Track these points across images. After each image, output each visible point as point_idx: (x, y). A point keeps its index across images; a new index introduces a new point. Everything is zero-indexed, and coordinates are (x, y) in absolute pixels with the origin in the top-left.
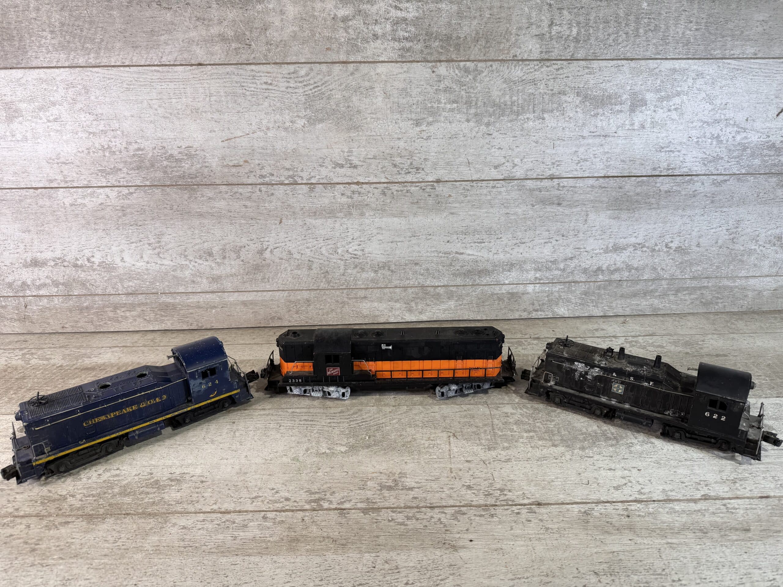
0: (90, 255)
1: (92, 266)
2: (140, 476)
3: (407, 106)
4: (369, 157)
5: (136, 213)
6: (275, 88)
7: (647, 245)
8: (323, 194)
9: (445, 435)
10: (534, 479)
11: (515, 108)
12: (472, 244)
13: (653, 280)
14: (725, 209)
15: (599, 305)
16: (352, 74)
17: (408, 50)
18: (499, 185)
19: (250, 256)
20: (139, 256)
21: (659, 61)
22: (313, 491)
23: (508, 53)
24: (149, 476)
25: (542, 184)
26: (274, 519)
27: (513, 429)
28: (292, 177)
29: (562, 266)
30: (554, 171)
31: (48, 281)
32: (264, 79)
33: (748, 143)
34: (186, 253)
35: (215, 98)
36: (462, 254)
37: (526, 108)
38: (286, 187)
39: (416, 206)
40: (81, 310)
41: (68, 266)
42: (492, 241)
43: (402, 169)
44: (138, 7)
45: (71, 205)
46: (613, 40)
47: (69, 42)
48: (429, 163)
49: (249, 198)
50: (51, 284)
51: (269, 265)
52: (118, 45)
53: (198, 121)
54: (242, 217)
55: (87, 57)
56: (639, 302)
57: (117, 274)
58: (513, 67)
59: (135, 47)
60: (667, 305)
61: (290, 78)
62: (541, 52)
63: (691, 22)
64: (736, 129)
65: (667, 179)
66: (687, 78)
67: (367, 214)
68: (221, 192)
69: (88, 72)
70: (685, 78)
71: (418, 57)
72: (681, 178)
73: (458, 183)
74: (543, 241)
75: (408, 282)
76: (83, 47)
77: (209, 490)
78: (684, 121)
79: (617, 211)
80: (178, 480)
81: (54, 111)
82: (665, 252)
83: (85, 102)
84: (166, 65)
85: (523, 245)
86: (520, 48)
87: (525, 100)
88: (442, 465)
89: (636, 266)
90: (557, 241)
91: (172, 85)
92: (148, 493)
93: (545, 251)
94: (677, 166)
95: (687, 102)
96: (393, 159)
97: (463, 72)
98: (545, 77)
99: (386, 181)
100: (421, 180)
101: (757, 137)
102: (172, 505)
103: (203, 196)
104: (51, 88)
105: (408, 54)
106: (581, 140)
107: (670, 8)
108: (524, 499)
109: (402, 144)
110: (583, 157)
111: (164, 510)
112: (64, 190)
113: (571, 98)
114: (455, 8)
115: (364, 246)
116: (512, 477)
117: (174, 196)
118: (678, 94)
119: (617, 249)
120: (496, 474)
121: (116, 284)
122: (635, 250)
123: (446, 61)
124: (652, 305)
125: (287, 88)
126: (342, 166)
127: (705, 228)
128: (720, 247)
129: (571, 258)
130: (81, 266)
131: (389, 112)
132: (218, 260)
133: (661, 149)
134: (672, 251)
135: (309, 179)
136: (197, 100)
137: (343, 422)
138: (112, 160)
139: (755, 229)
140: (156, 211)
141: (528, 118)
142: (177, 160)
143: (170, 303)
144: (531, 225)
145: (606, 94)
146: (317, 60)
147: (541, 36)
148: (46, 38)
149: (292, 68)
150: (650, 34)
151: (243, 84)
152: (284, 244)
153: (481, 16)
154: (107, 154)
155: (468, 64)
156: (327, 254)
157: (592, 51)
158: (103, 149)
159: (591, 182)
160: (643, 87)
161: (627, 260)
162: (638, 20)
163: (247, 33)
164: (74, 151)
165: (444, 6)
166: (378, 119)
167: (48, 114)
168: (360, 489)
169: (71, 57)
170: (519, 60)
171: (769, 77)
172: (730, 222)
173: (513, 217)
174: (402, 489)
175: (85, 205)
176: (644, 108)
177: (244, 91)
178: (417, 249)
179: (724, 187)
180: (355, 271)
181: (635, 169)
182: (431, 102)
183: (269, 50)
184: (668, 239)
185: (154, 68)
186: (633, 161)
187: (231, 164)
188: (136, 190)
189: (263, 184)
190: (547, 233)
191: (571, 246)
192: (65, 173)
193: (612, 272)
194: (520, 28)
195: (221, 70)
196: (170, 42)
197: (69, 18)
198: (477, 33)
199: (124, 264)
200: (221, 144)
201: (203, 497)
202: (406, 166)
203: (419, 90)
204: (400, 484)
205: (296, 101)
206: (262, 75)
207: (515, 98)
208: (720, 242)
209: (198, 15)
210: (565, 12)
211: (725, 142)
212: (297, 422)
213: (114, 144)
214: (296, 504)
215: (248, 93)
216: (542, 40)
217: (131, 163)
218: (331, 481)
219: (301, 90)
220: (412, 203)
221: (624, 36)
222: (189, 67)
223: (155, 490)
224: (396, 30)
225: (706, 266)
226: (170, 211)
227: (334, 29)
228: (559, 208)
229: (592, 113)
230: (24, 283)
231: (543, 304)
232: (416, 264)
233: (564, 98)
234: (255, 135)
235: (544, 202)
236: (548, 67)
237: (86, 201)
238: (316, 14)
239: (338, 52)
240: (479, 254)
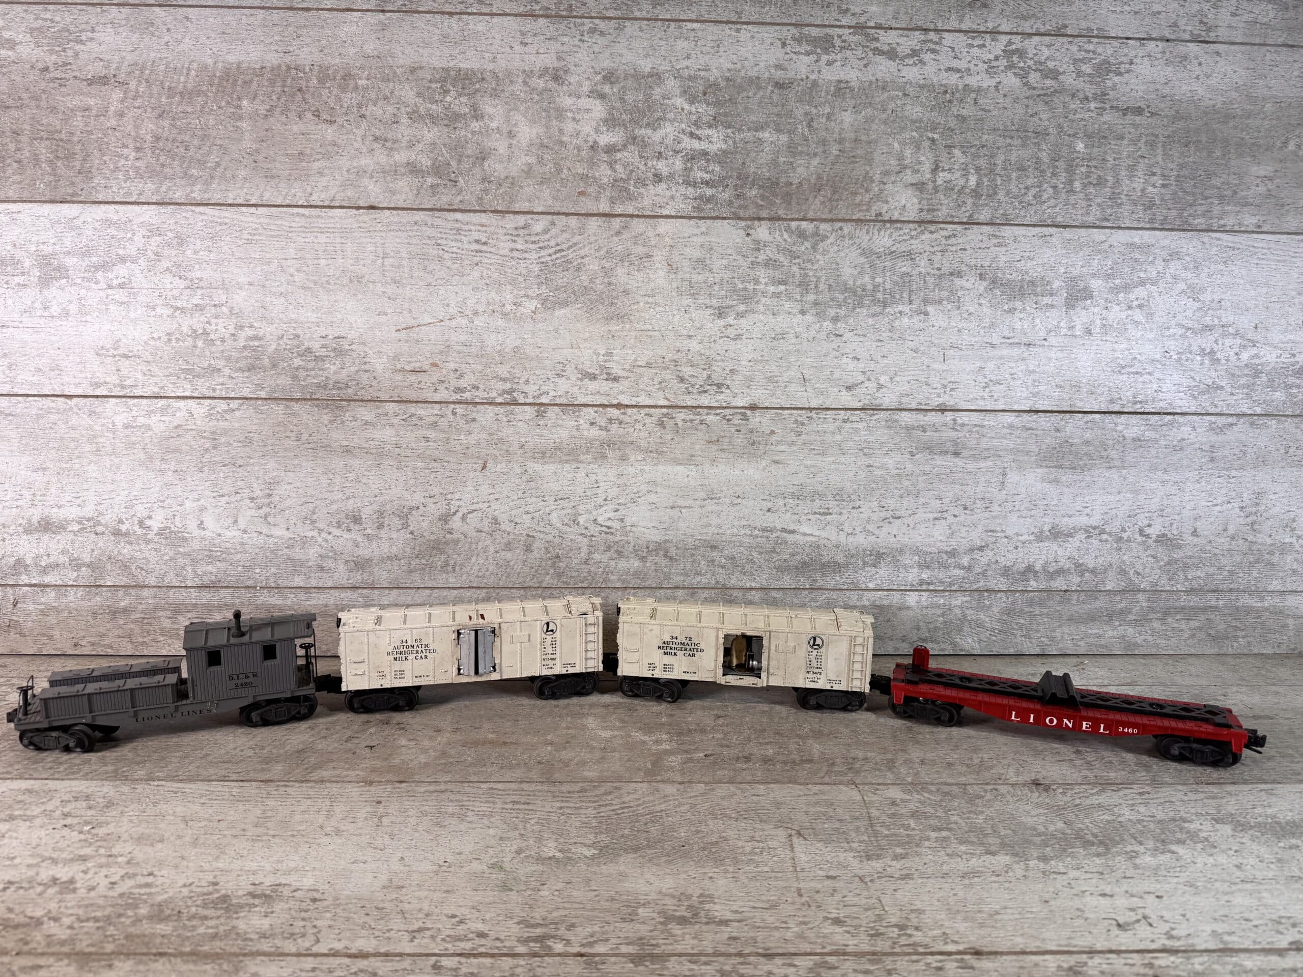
0: (145, 514)
1: (146, 535)
2: (193, 888)
3: (704, 286)
4: (640, 363)
5: (235, 445)
6: (492, 250)
7: (1108, 530)
8: (560, 422)
9: (782, 834)
10: (961, 908)
11: (880, 296)
12: (810, 517)
13: (1123, 592)
14: (1234, 473)
15: (1034, 635)
16: (618, 233)
17: (709, 200)
18: (854, 418)
19: (425, 525)
20: (230, 520)
21: (1107, 231)
22: (532, 921)
23: (867, 210)
24: (211, 889)
25: (927, 419)
26: (456, 970)
27: (909, 825)
28: (510, 392)
29: (965, 561)
30: (947, 399)
31: (64, 559)
32: (475, 236)
33: (1261, 364)
34: (315, 517)
35: (391, 260)
36: (793, 532)
37: (898, 296)
38: (497, 409)
39: (715, 447)
40: (114, 613)
41: (103, 533)
42: (844, 511)
43: (693, 385)
44: (283, 118)
45: (126, 427)
46: (1034, 197)
47: (163, 165)
48: (738, 378)
49: (434, 425)
50: (67, 565)
51: (457, 542)
52: (242, 173)
53: (360, 296)
54: (419, 456)
55: (189, 189)
56: (1100, 632)
57: (188, 549)
58: (876, 232)
59: (269, 177)
60: (1150, 638)
61: (518, 235)
62: (921, 210)
63: (1154, 174)
64: (1239, 341)
65: (1135, 419)
66: (1155, 258)
67: (632, 458)
68: (386, 414)
69: (187, 212)
70: (1151, 259)
71: (725, 211)
72: (1156, 417)
73: (786, 412)
74: (931, 516)
75: (698, 579)
76: (185, 174)
77: (328, 915)
78: (1154, 326)
79: (1053, 470)
80: (266, 896)
81: (122, 271)
82: (1139, 544)
83: (175, 259)
84: (316, 207)
85: (898, 522)
86: (887, 202)
87: (895, 283)
88: (780, 883)
89: (1091, 566)
90: (955, 516)
91: (322, 238)
92: (206, 918)
93: (936, 533)
94: (1150, 398)
95: (1156, 295)
96: (679, 368)
97: (794, 237)
98: (928, 248)
99: (666, 403)
100: (724, 405)
101: (1274, 355)
102: (251, 940)
103: (355, 419)
104: (123, 235)
105: (709, 206)
106: (988, 349)
107: (1119, 153)
108: (946, 943)
109: (694, 345)
110: (994, 378)
111: (235, 949)
112: (118, 400)
113: (969, 283)
114: (784, 138)
115: (624, 512)
116: (918, 905)
117: (305, 417)
118: (1142, 283)
119: (1057, 534)
120: (886, 900)
121: (183, 568)
122: (1088, 537)
123: (769, 219)
124: (1123, 636)
125: (512, 250)
126: (593, 377)
127: (1204, 503)
128: (1233, 538)
129: (981, 549)
130: (127, 534)
131: (674, 294)
132: (369, 531)
133: (1121, 369)
134: (1150, 542)
135: (538, 397)
136: (362, 263)
137: (587, 808)
138: (207, 353)
139: (1288, 508)
140: (270, 441)
141: (901, 312)
142: (317, 358)
143: (275, 605)
144: (912, 488)
145: (1027, 278)
146: (563, 210)
147: (919, 186)
148: (127, 159)
149: (521, 220)
150: (1092, 189)
151: (439, 242)
152: (486, 505)
153: (824, 152)
154: (200, 344)
155: (804, 224)
156: (559, 525)
157: (1002, 212)
158: (195, 335)
159: (1008, 418)
160: (1084, 269)
161: (1076, 554)
162: (1070, 169)
163: (454, 163)
164: (145, 338)
165: (767, 135)
166: (657, 304)
167: (111, 276)
168: (624, 920)
169: (164, 188)
170: (885, 221)
171: (1285, 261)
172: (1245, 495)
173: (879, 473)
174: (707, 923)
175: (149, 428)
176: (1089, 302)
177: (441, 252)
178: (715, 521)
179: (1231, 435)
180: (605, 557)
181: (1081, 400)
182: (743, 282)
183: (486, 191)
184: (1142, 521)
185: (296, 210)
186: (1076, 386)
187: (408, 368)
188: (241, 405)
189: (459, 403)
190: (938, 502)
191: (980, 527)
192: (124, 372)
193: (1052, 576)
194: (886, 173)
195: (406, 217)
196: (326, 171)
197: (170, 130)
198: (819, 178)
199: (202, 533)
200: (394, 334)
201: (315, 927)
202: (700, 381)
203: (725, 262)
204: (702, 913)
205: (525, 272)
206: (473, 228)
207: (879, 280)
208: (1231, 529)
209: (378, 133)
210: (957, 152)
211: (1223, 362)
212: (499, 805)
213: (213, 327)
214: (498, 944)
215: (446, 256)
216: (921, 192)
217: (238, 360)
218: (567, 905)
219: (534, 255)
220: (709, 442)
221: (1051, 191)
222: (354, 211)
223: (219, 913)
224: (691, 169)
225: (1211, 570)
226: (296, 444)
227: (592, 164)
228: (956, 460)
229: (1006, 307)
230: (19, 562)
231: (936, 628)
232: (714, 548)
233: (958, 282)
234: (454, 323)
235: (929, 448)
236: (931, 232)
237: (153, 421)
238: (564, 139)
239: (597, 199)
240: (823, 534)
